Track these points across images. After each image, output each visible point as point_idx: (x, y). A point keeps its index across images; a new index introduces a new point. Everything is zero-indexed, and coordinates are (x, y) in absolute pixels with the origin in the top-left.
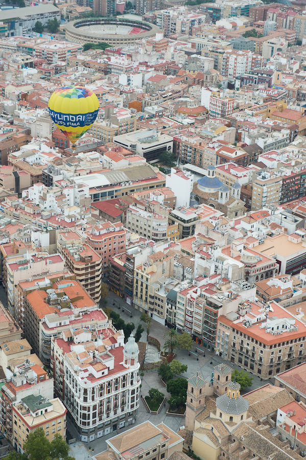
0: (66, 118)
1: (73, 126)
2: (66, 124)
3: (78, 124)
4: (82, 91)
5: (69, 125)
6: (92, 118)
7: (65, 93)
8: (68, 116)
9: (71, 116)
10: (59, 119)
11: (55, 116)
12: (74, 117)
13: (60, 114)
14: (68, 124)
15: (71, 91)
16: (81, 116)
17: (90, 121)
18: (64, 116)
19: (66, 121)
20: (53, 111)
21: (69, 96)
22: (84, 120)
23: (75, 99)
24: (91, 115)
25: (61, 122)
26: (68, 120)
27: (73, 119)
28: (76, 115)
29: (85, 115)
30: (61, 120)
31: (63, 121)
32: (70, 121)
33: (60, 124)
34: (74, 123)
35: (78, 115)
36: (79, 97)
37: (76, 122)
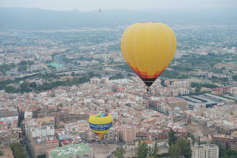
0: (99, 127)
1: (102, 130)
2: (99, 130)
3: (105, 129)
4: (104, 114)
5: (100, 130)
7: (97, 115)
9: (101, 126)
11: (93, 126)
13: (96, 125)
14: (100, 129)
15: (100, 114)
16: (106, 125)
17: (109, 127)
18: (98, 126)
19: (99, 128)
20: (92, 124)
22: (107, 127)
23: (102, 118)
24: (110, 124)
25: (96, 129)
28: (103, 125)
29: (108, 124)
30: (96, 128)
31: (97, 128)
33: (96, 130)
35: (105, 125)
36: (104, 116)
37: (104, 128)
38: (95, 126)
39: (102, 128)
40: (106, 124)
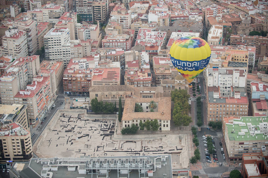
0: (184, 64)
1: (189, 71)
2: (184, 69)
3: (194, 68)
4: (197, 42)
5: (186, 70)
6: (205, 64)
7: (183, 43)
8: (185, 63)
9: (188, 63)
10: (178, 64)
11: (175, 62)
12: (191, 64)
13: (179, 61)
14: (185, 68)
15: (188, 42)
16: (196, 63)
17: (203, 66)
18: (182, 63)
19: (184, 67)
20: (173, 58)
21: (186, 47)
22: (198, 66)
23: (191, 49)
24: (204, 61)
25: (180, 67)
26: (186, 66)
27: (189, 65)
28: (192, 62)
29: (199, 61)
30: (179, 66)
31: (181, 66)
32: (187, 67)
33: (179, 69)
34: (190, 68)
35: (194, 61)
36: (195, 47)
37: (192, 67)
38: (177, 61)
39: (189, 67)
40: (196, 61)
